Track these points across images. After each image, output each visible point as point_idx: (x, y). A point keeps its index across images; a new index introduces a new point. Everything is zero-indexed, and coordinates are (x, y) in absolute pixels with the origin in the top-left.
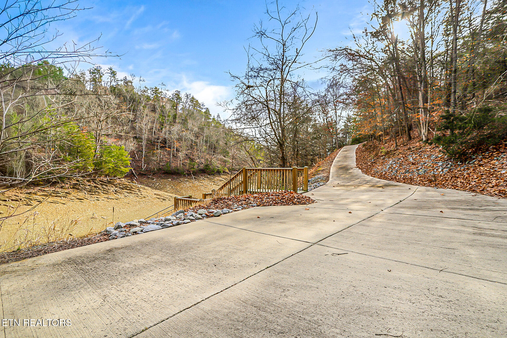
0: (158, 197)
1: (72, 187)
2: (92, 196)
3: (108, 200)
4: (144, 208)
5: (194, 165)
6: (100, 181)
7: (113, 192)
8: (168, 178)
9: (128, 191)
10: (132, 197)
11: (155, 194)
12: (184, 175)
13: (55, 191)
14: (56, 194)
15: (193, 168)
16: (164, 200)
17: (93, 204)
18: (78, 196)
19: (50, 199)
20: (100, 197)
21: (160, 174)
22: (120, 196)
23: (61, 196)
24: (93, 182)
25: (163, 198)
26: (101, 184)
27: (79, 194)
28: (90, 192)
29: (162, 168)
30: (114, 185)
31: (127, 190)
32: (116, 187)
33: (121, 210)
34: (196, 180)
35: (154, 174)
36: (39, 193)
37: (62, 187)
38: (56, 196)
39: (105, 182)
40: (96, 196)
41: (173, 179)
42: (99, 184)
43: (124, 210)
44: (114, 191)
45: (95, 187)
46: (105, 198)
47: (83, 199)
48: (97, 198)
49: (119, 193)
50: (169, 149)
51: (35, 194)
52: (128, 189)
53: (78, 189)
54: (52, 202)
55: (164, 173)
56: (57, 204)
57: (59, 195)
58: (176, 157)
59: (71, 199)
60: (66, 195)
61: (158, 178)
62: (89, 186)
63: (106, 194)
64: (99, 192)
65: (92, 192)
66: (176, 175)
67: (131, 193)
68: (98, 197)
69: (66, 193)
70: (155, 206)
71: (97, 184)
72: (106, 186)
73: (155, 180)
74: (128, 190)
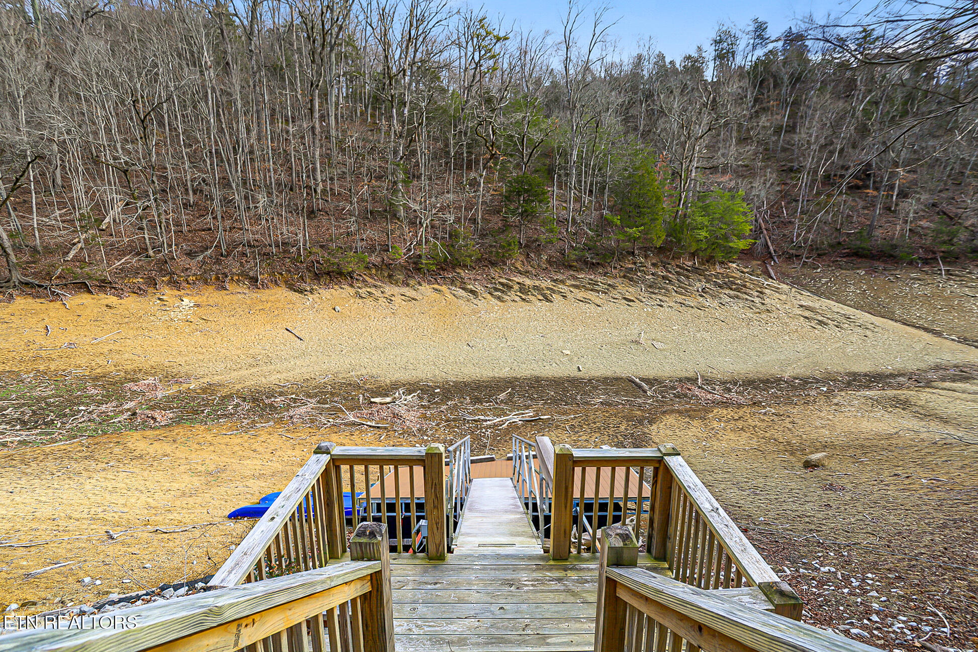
0: (807, 314)
1: (622, 274)
2: (653, 296)
3: (681, 309)
4: (757, 339)
5: (952, 235)
6: (678, 266)
7: (698, 291)
8: (859, 269)
9: (732, 292)
10: (737, 308)
11: (802, 306)
12: (911, 263)
13: (592, 280)
14: (592, 287)
15: (950, 242)
16: (821, 323)
17: (648, 313)
18: (627, 293)
19: (581, 294)
20: (667, 299)
21: (837, 256)
22: (709, 302)
23: (600, 291)
24: (664, 267)
25: (821, 318)
26: (678, 273)
27: (630, 290)
28: (650, 287)
29: (845, 241)
30: (705, 275)
31: (731, 289)
32: (708, 281)
33: (699, 335)
34: (949, 279)
35: (819, 255)
36: (568, 282)
37: (605, 274)
38: (592, 290)
39: (687, 270)
40: (660, 297)
41: (872, 270)
42: (673, 271)
43: (706, 336)
44: (700, 290)
45: (664, 277)
46: (676, 302)
47: (633, 301)
48: (661, 300)
49: (710, 294)
50: (875, 193)
51: (563, 282)
52: (734, 287)
53: (631, 280)
54: (582, 299)
55: (847, 255)
56: (587, 305)
57: (596, 287)
58: (895, 211)
59: (614, 299)
60: (608, 289)
61: (829, 266)
62: (653, 274)
63: (681, 294)
64: (667, 290)
65: (656, 288)
66: (885, 262)
67: (737, 297)
68: (664, 298)
69: (609, 285)
70: (787, 338)
71: (670, 272)
72: (688, 277)
73: (819, 270)
74: (735, 290)
